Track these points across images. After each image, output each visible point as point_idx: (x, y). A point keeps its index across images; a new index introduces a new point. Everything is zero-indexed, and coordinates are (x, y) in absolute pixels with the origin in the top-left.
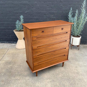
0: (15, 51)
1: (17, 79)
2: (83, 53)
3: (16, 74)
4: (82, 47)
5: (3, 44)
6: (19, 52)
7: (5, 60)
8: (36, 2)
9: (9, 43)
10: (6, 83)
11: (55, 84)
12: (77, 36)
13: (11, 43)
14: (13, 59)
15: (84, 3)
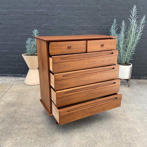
0: (24, 88)
1: (23, 129)
2: (136, 91)
3: (22, 120)
4: (134, 82)
5: (4, 78)
6: (30, 89)
7: (5, 100)
8: (59, 11)
9: (14, 76)
10: (4, 134)
11: (87, 136)
14: (18, 99)
15: (134, 11)
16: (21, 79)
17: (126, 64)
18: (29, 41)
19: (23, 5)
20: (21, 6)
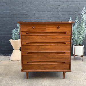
0: (9, 63)
9: (3, 55)
12: (79, 44)
13: (6, 55)
15: (84, 10)
16: (8, 57)
17: (80, 45)
18: (14, 31)
19: (11, 9)
20: (10, 9)
